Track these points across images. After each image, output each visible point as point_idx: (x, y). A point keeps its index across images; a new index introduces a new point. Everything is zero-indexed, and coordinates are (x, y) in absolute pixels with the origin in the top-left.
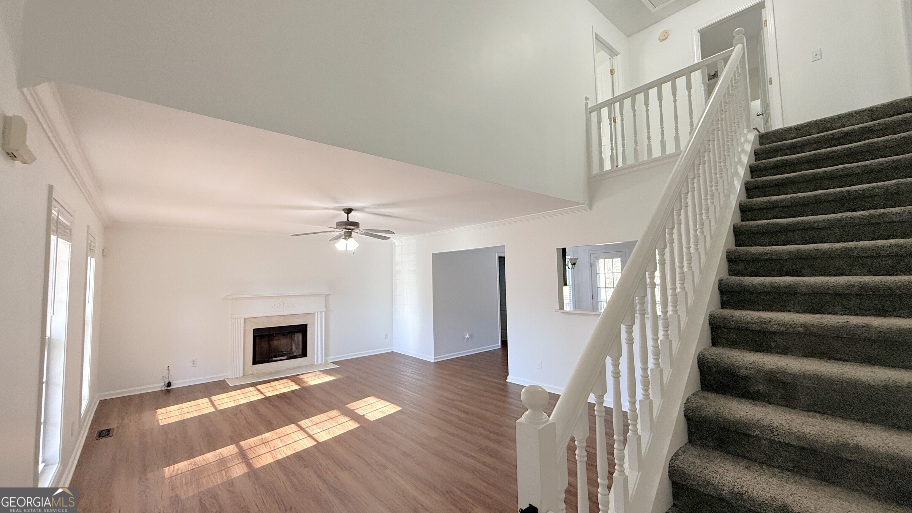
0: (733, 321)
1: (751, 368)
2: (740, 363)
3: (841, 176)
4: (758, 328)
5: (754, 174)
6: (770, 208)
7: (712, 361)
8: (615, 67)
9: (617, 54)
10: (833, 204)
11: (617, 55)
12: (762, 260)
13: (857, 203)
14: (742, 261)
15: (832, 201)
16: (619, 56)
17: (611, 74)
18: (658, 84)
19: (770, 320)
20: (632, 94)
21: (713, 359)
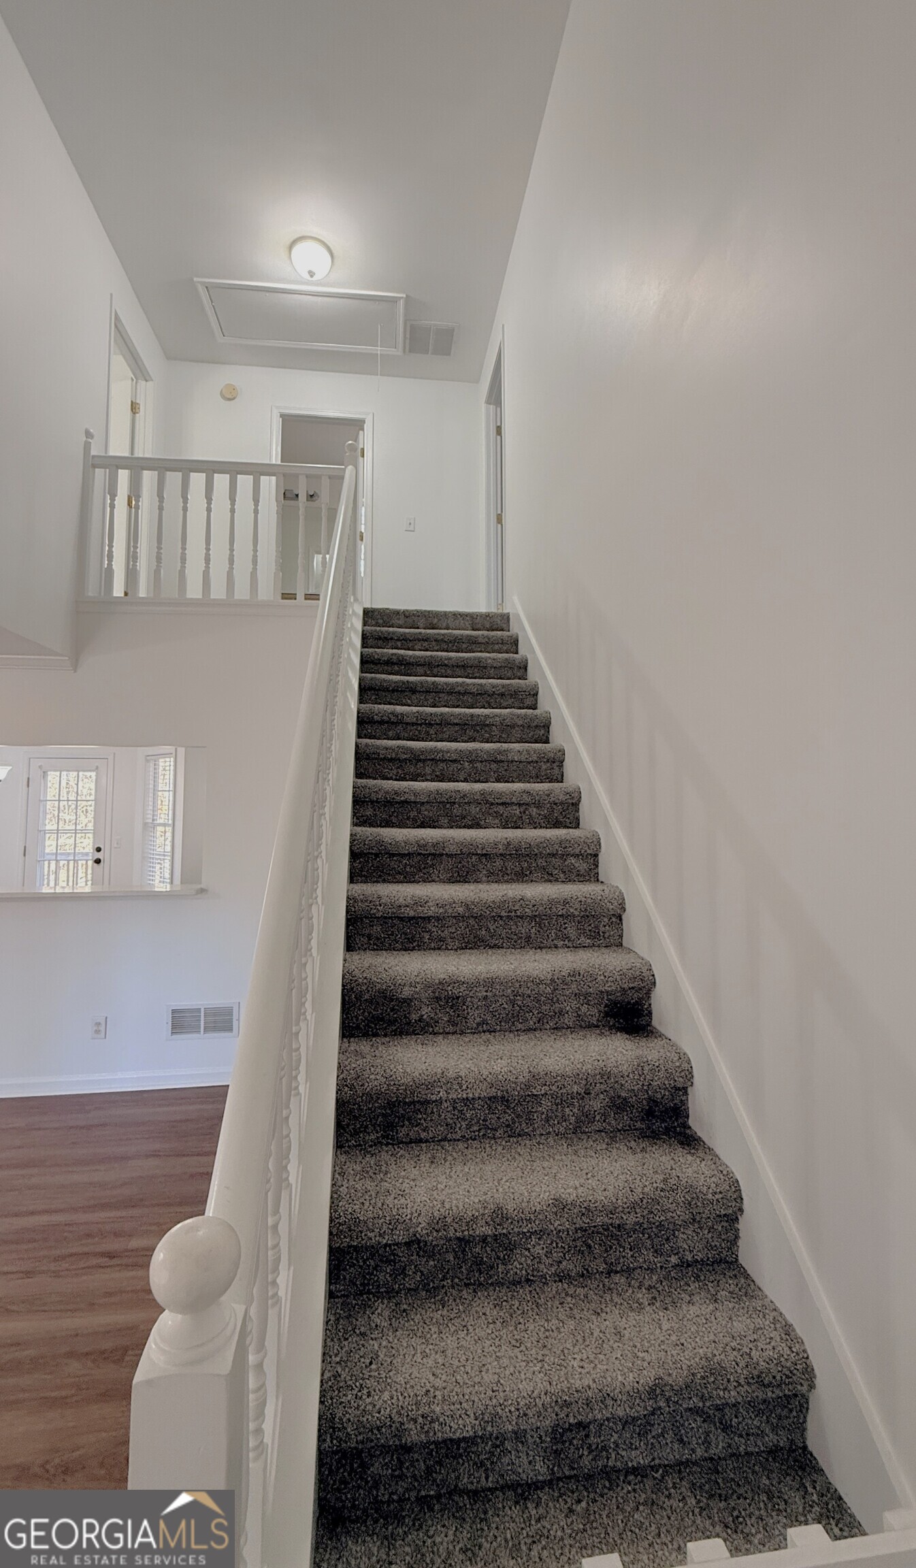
0: (380, 905)
1: (418, 983)
2: (404, 977)
3: (459, 693)
4: (412, 914)
5: (365, 666)
6: (393, 723)
7: (365, 981)
8: (139, 400)
9: (148, 378)
10: (457, 728)
11: (146, 381)
12: (397, 802)
13: (478, 731)
14: (372, 802)
15: (457, 724)
16: (150, 384)
17: (132, 410)
18: (211, 468)
19: (427, 899)
20: (162, 466)
21: (366, 978)
